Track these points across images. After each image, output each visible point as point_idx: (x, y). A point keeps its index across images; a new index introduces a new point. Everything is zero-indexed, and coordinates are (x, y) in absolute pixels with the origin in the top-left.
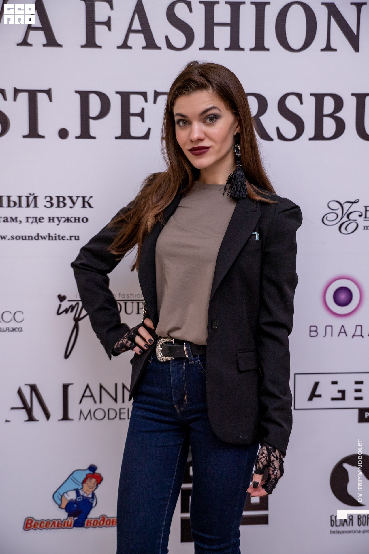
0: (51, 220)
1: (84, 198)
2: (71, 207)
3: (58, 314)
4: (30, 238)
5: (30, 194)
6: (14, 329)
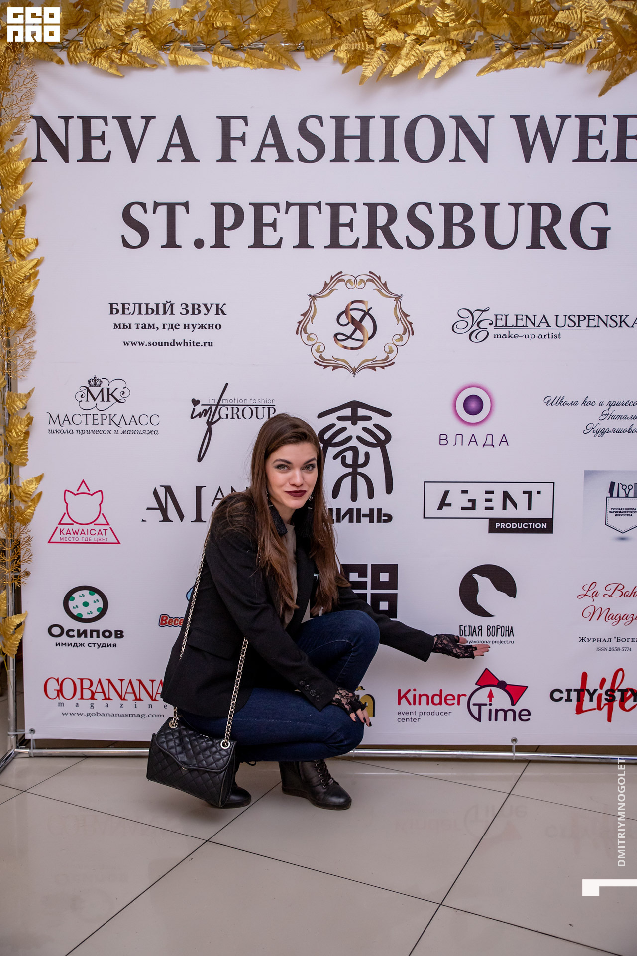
0: (186, 326)
1: (218, 305)
2: (205, 314)
3: (192, 417)
4: (166, 343)
5: (167, 302)
6: (150, 432)
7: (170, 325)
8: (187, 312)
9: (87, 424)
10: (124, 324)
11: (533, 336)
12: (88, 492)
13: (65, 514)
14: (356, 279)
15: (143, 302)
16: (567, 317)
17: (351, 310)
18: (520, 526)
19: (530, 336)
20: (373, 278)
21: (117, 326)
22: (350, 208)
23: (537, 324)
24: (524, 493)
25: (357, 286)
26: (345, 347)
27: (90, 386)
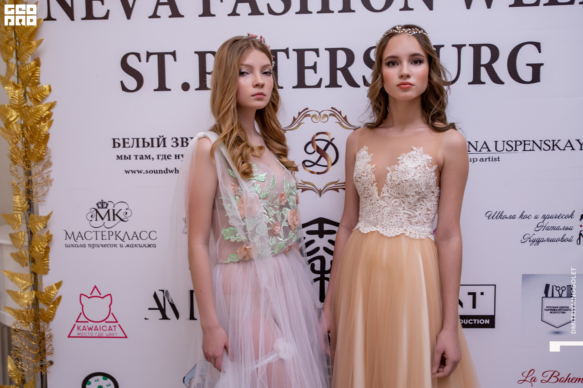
0: (177, 157)
4: (161, 172)
5: (160, 136)
6: (149, 246)
7: (164, 156)
8: (177, 145)
9: (97, 239)
10: (125, 156)
11: (475, 160)
12: (99, 295)
13: (81, 313)
14: (320, 114)
15: (140, 137)
16: (505, 143)
17: (316, 140)
18: (466, 322)
19: (472, 160)
20: (335, 112)
21: (119, 157)
22: (314, 53)
23: (478, 149)
24: (469, 294)
25: (321, 120)
26: (312, 172)
27: (99, 208)
